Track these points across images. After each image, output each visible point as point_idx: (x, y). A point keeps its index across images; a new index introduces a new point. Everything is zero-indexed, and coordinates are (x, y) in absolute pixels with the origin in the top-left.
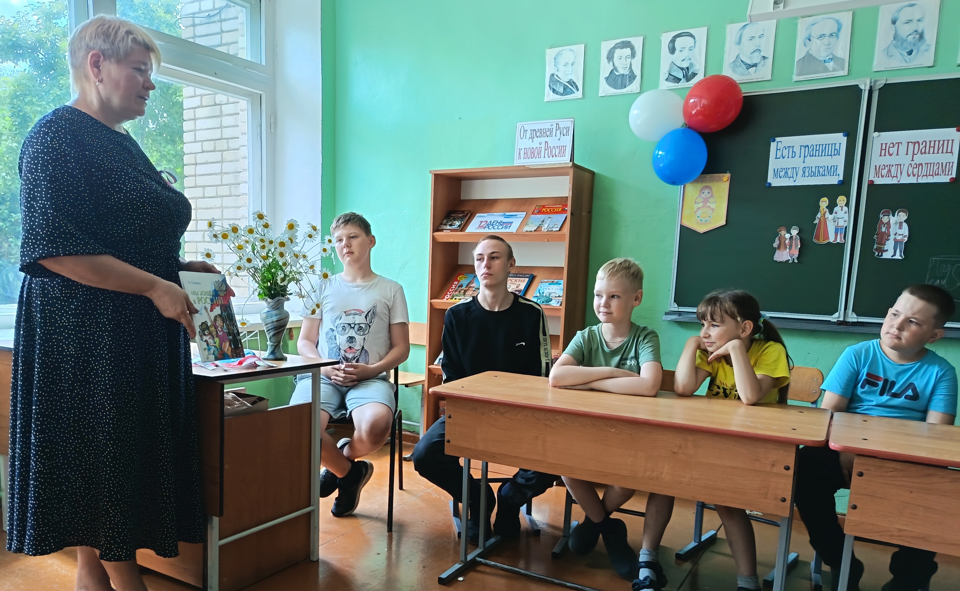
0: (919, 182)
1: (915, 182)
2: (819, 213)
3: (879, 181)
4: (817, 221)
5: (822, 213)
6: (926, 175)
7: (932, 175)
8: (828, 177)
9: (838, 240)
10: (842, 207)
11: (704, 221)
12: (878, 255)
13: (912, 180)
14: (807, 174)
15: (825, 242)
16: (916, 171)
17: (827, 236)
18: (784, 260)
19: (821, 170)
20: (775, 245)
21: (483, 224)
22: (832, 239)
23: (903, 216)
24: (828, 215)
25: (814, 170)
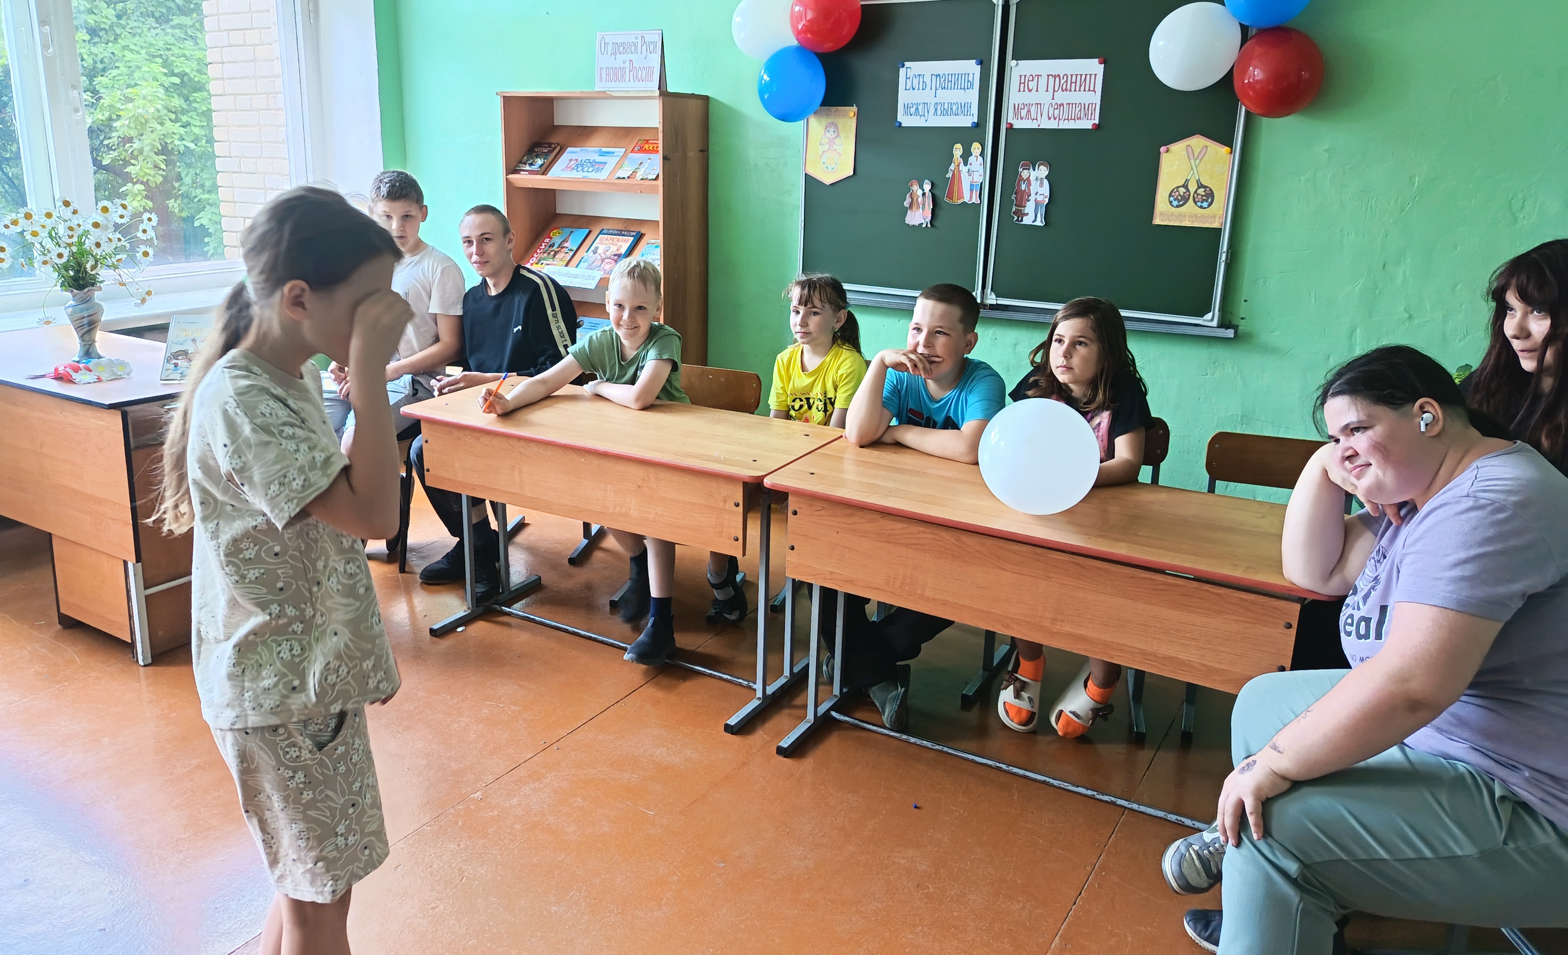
0: (1060, 127)
1: (1056, 127)
2: (953, 164)
3: (1018, 124)
4: (949, 175)
5: (956, 164)
6: (1068, 119)
7: (1074, 119)
8: (962, 116)
9: (974, 200)
10: (977, 157)
11: (830, 169)
12: (1017, 220)
13: (1052, 125)
14: (939, 112)
15: (960, 202)
16: (1057, 112)
17: (961, 196)
18: (917, 223)
19: (954, 108)
20: (906, 204)
21: (572, 162)
22: (966, 199)
23: (1043, 171)
24: (962, 167)
25: (946, 107)
